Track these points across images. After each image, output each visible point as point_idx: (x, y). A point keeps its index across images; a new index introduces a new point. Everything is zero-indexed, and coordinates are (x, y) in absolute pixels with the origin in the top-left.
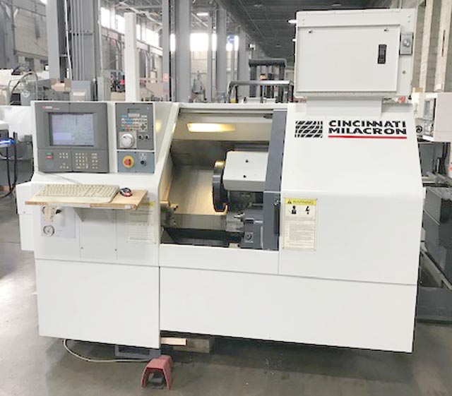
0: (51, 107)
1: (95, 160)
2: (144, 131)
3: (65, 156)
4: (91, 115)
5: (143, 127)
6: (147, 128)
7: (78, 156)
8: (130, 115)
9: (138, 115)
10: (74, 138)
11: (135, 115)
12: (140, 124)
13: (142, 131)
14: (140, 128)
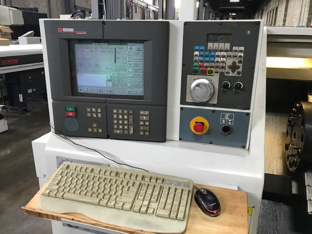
0: (71, 30)
1: (144, 121)
2: (235, 74)
3: (97, 113)
4: (141, 46)
5: (234, 67)
6: (240, 70)
7: (118, 114)
8: (210, 45)
9: (228, 46)
10: (110, 84)
11: (222, 46)
12: (229, 62)
13: (231, 74)
14: (227, 70)
